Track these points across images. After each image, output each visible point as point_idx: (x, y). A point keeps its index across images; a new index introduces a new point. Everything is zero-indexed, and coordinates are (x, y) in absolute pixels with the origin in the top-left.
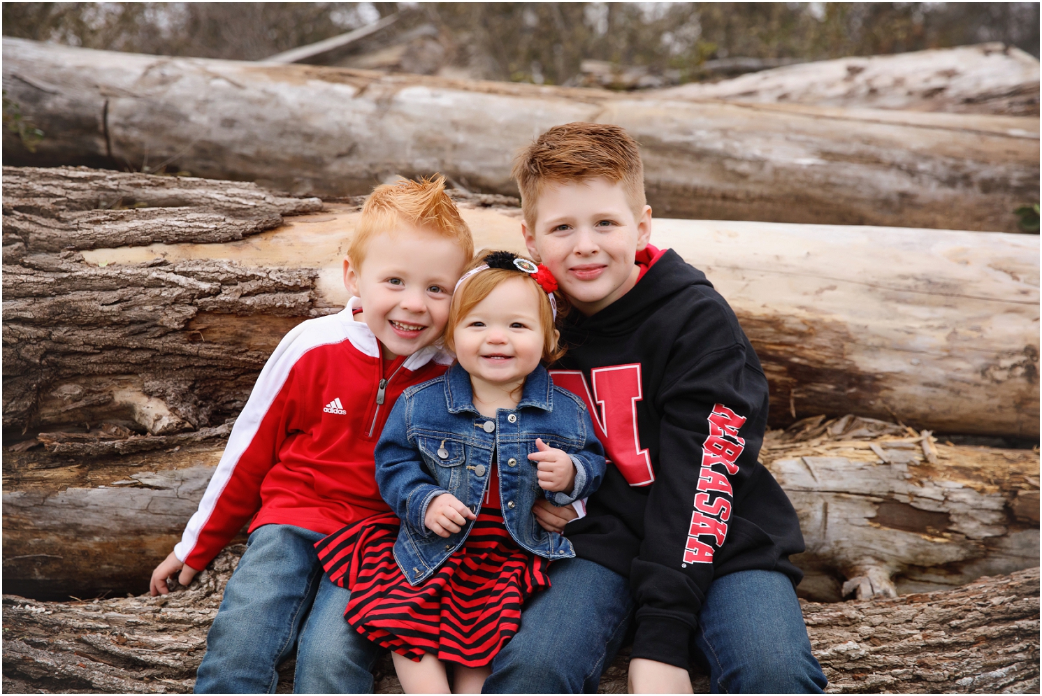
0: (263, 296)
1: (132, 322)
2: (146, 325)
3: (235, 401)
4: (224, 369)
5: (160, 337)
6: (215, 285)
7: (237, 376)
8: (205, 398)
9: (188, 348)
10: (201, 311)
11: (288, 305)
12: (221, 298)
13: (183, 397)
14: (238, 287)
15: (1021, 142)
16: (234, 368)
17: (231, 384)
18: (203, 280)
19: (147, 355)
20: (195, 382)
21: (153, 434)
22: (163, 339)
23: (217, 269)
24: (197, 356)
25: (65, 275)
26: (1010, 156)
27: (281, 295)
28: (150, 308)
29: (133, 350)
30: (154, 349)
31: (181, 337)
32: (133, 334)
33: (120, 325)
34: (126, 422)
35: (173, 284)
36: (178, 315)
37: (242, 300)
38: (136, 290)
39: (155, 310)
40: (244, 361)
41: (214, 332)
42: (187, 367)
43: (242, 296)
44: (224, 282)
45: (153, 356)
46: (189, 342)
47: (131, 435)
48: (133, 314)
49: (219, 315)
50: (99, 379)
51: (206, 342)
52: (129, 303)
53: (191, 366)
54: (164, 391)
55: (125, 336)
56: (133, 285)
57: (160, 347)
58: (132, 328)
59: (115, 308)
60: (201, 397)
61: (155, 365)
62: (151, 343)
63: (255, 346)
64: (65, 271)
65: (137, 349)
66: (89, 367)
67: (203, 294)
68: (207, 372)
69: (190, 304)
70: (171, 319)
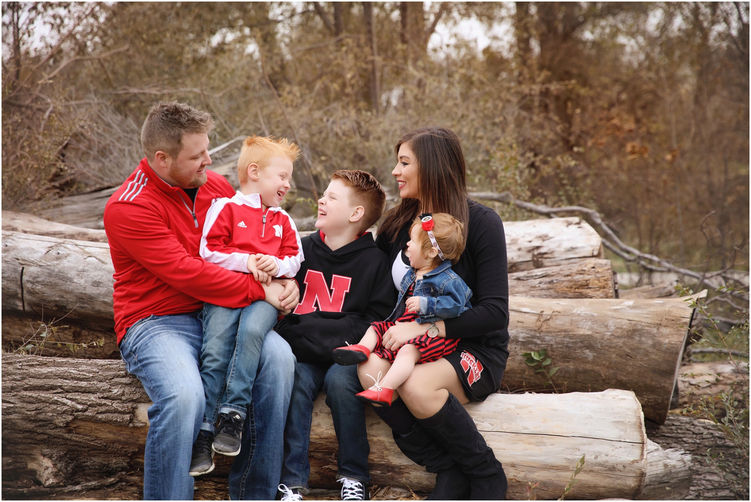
0: (107, 414)
1: (41, 420)
2: (48, 422)
3: (87, 462)
4: (83, 447)
5: (53, 429)
6: (85, 407)
7: (89, 451)
8: (72, 459)
9: (66, 436)
10: (76, 418)
11: (119, 420)
12: (87, 413)
13: (60, 458)
14: (96, 409)
15: (527, 315)
16: (88, 447)
17: (86, 454)
18: (79, 403)
19: (46, 437)
20: (68, 451)
21: (44, 487)
22: (55, 430)
23: (88, 398)
24: (70, 440)
25: (12, 405)
26: (519, 324)
27: (116, 415)
28: (50, 414)
29: (39, 434)
30: (50, 435)
31: (63, 430)
32: (40, 426)
33: (35, 421)
34: (32, 477)
35: (64, 404)
36: (63, 420)
37: (97, 415)
38: (45, 404)
39: (53, 416)
40: (93, 445)
41: (81, 429)
42: (64, 444)
43: (97, 413)
44: (90, 406)
45: (49, 437)
46: (67, 433)
47: (33, 485)
48: (41, 416)
49: (84, 421)
50: (21, 456)
51: (76, 433)
52: (40, 411)
53: (67, 444)
54: (52, 455)
55: (36, 427)
56: (44, 402)
57: (52, 434)
58: (40, 423)
59: (33, 413)
60: (69, 459)
61: (50, 442)
62: (49, 431)
63: (100, 437)
64: (12, 403)
65: (41, 433)
66: (17, 450)
67: (78, 411)
68: (75, 448)
69: (71, 415)
70: (60, 421)
